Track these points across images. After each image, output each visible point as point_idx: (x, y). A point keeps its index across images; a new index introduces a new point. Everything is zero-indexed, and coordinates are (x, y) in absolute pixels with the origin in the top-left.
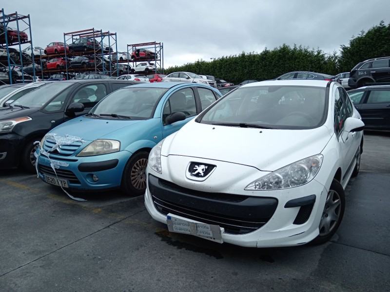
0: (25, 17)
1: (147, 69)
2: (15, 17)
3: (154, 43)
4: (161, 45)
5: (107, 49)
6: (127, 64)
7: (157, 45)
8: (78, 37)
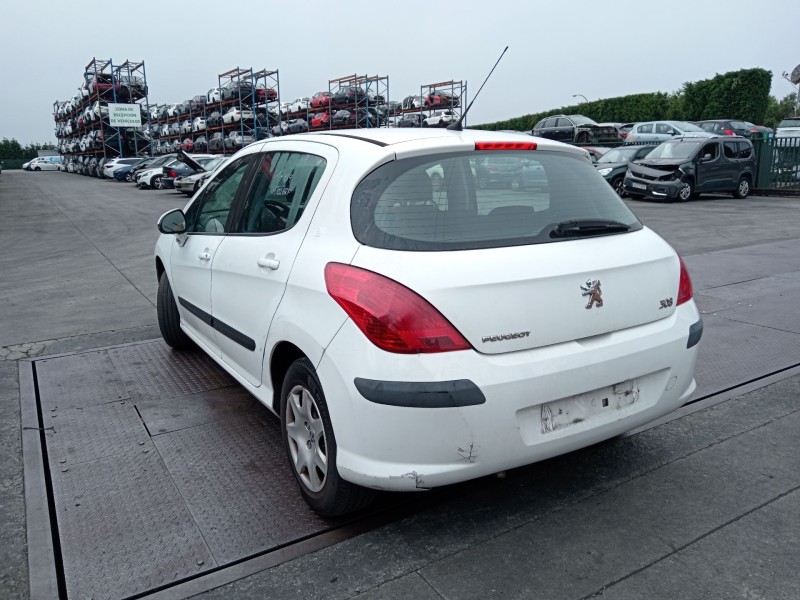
0: (273, 73)
1: (441, 121)
2: (264, 74)
3: (452, 83)
4: (464, 84)
5: (375, 98)
6: (419, 113)
7: (455, 86)
8: (347, 84)
